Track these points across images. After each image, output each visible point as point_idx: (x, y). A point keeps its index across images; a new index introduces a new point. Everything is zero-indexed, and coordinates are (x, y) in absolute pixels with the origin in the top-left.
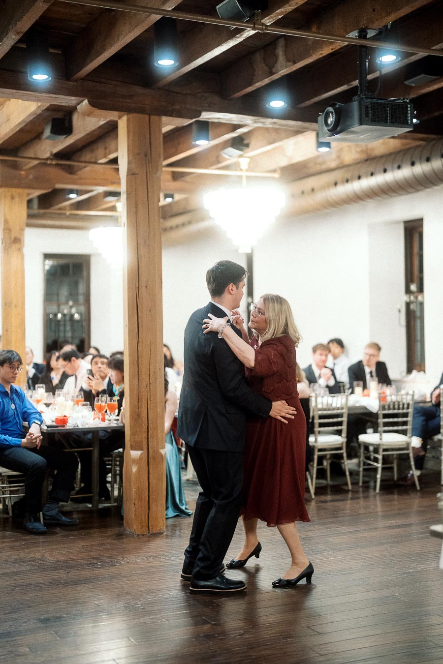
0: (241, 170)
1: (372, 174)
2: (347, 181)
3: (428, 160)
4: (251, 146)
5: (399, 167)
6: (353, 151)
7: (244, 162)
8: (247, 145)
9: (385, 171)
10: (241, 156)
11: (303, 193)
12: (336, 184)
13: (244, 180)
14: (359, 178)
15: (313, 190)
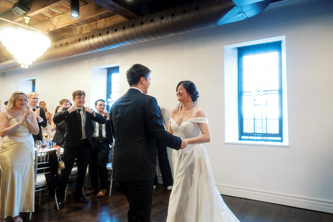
0: (25, 24)
1: (100, 35)
2: (86, 38)
3: (133, 26)
4: (31, 10)
5: (116, 31)
6: (88, 29)
7: (27, 19)
8: (29, 9)
9: (108, 33)
10: (25, 15)
11: (61, 45)
12: (80, 40)
13: (26, 28)
14: (93, 37)
15: (67, 43)
